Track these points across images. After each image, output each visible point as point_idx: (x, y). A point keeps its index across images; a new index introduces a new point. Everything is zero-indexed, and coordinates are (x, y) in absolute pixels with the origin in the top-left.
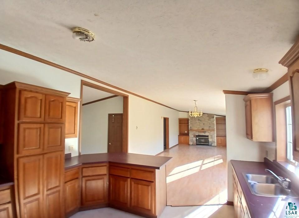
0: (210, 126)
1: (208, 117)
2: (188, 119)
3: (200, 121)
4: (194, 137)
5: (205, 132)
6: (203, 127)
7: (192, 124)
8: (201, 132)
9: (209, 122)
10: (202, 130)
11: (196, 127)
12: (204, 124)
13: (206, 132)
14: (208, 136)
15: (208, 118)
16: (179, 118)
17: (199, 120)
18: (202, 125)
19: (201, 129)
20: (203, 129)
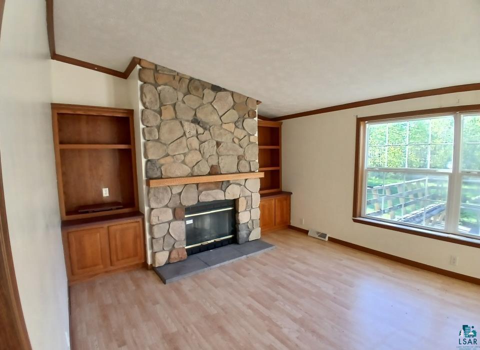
0: (241, 151)
1: (233, 108)
2: (131, 112)
3: (201, 130)
4: (175, 218)
5: (223, 186)
6: (215, 163)
7: (158, 140)
8: (209, 186)
9: (240, 133)
10: (210, 174)
11: (183, 162)
12: (218, 144)
13: (228, 183)
14: (234, 203)
15: (234, 115)
16: (50, 102)
17: (196, 121)
18: (209, 147)
19: (208, 170)
20: (214, 171)
